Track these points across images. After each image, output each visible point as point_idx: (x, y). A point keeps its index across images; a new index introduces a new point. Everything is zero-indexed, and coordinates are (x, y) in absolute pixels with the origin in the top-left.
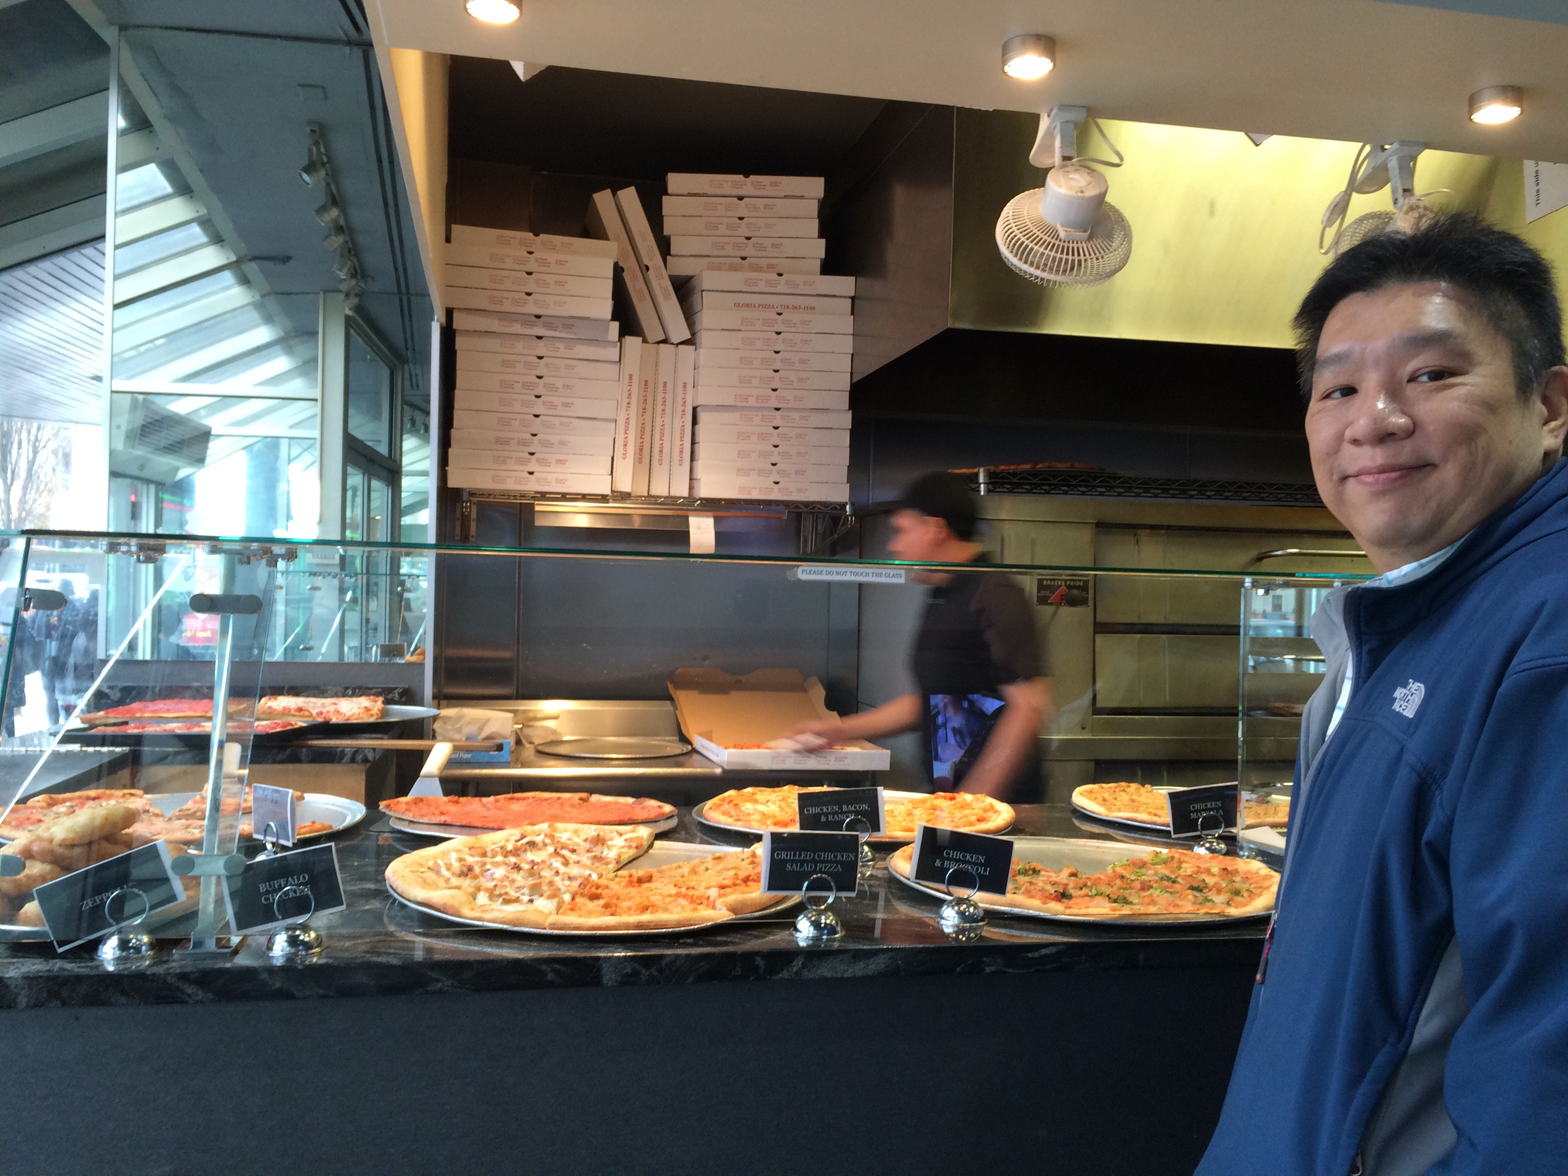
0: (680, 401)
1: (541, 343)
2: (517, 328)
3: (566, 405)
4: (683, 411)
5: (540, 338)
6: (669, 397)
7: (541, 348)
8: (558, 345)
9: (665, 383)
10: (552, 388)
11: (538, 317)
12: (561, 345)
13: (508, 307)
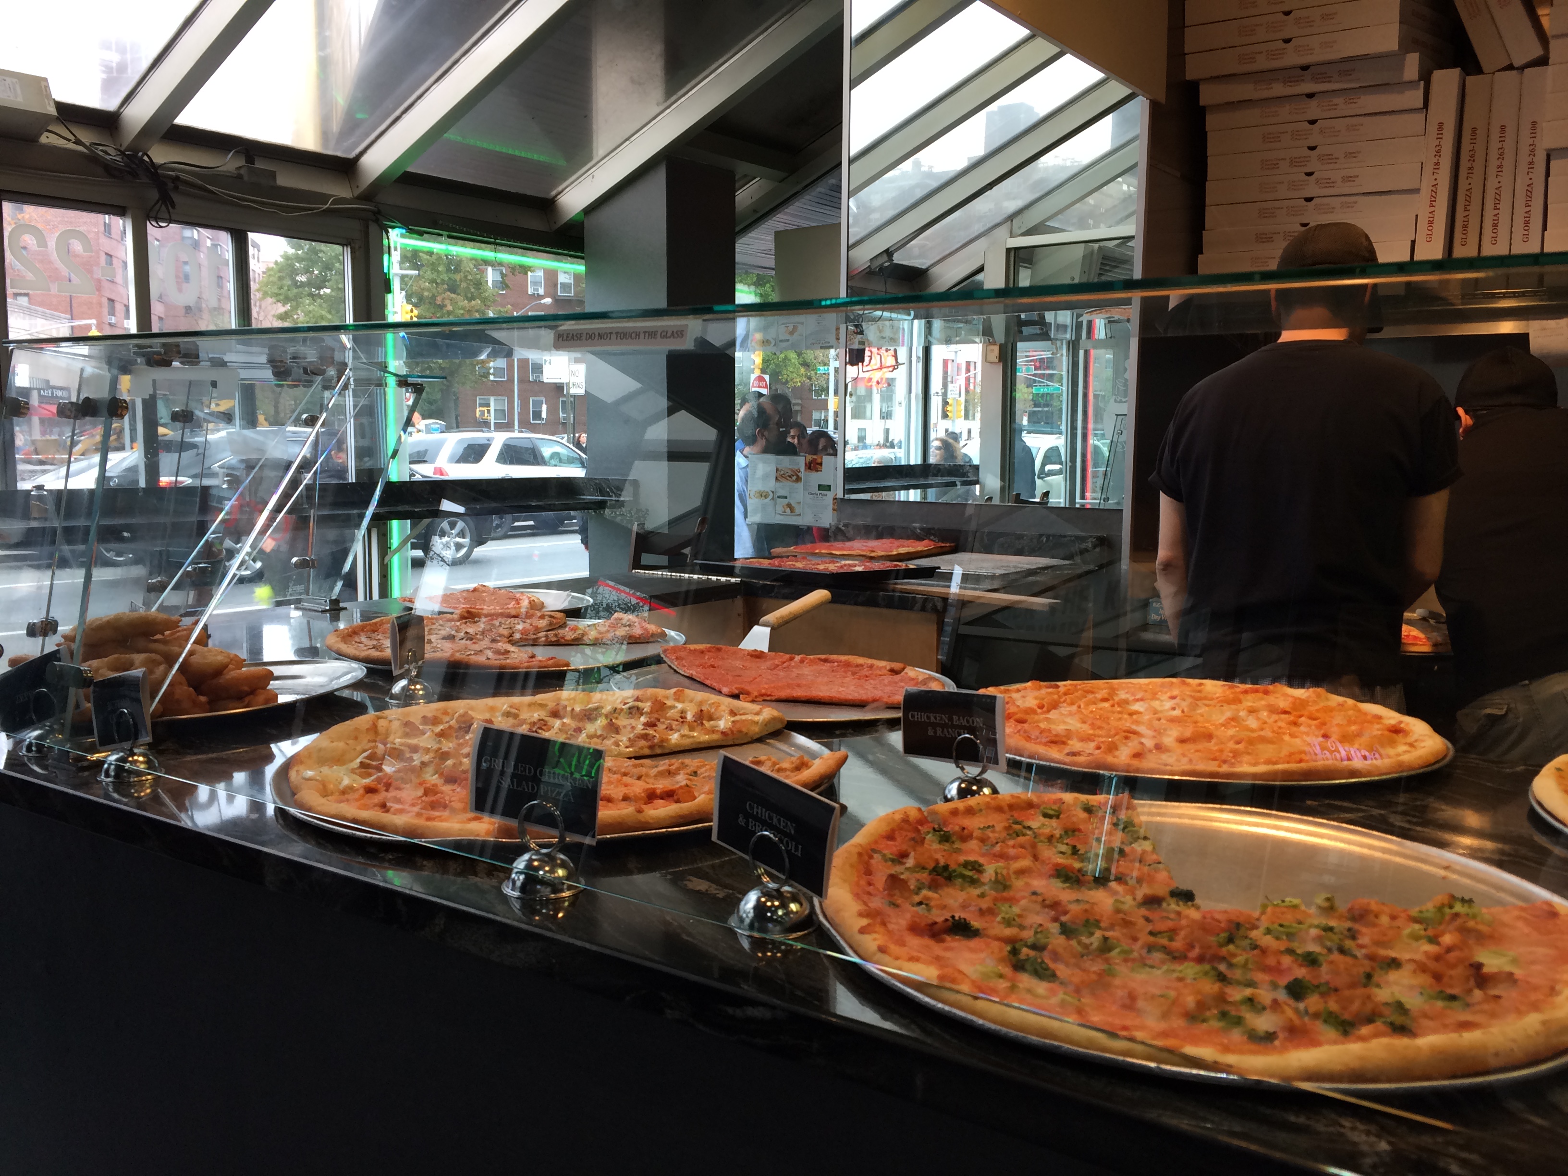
0: (1524, 150)
1: (1313, 103)
2: (1278, 89)
3: (1348, 179)
4: (1531, 163)
5: (1310, 96)
6: (1509, 145)
7: (1313, 109)
8: (1336, 101)
9: (1503, 128)
10: (1329, 159)
11: (1305, 68)
12: (1339, 101)
13: (1262, 63)
